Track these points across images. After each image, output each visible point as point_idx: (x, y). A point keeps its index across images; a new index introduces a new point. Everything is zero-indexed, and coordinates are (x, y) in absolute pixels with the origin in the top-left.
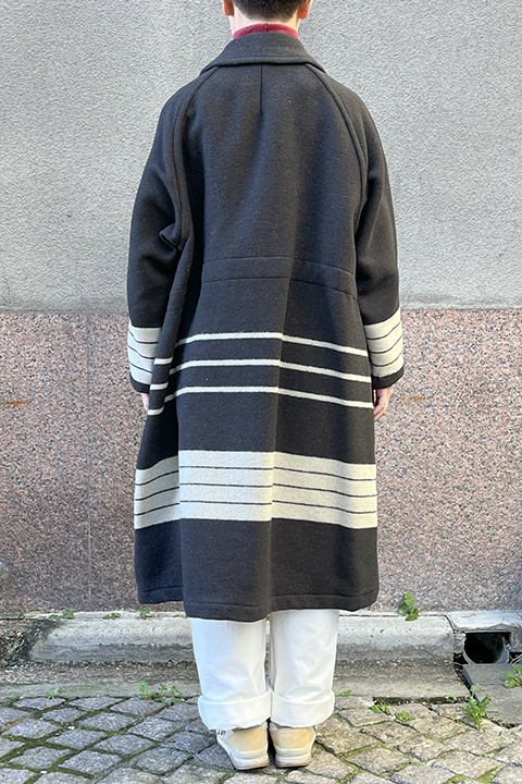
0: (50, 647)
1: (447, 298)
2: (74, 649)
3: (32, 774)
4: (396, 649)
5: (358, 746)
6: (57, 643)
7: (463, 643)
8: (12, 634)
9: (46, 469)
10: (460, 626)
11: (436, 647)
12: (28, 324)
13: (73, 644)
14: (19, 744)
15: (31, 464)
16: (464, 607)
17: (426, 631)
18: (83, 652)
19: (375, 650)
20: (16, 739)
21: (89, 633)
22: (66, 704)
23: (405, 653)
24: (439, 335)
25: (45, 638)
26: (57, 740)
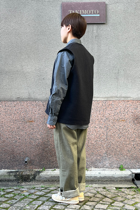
0: (40, 177)
1: (130, 97)
2: (45, 178)
3: (43, 202)
4: (119, 177)
5: (114, 196)
6: (42, 176)
7: (134, 176)
8: (31, 174)
9: (38, 136)
10: (133, 172)
11: (128, 177)
12: (34, 103)
13: (45, 176)
14: (38, 196)
15: (35, 135)
16: (134, 168)
17: (126, 173)
18: (47, 178)
19: (114, 178)
20: (37, 195)
21: (49, 174)
22: (46, 189)
23: (121, 178)
24: (128, 106)
25: (39, 175)
26: (46, 196)
